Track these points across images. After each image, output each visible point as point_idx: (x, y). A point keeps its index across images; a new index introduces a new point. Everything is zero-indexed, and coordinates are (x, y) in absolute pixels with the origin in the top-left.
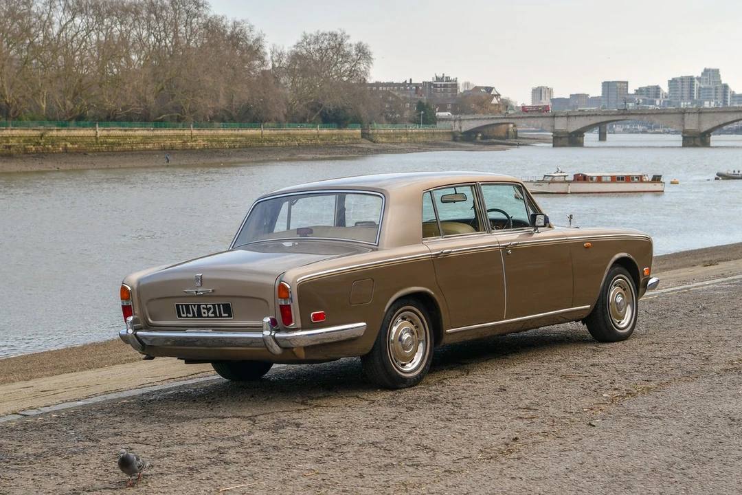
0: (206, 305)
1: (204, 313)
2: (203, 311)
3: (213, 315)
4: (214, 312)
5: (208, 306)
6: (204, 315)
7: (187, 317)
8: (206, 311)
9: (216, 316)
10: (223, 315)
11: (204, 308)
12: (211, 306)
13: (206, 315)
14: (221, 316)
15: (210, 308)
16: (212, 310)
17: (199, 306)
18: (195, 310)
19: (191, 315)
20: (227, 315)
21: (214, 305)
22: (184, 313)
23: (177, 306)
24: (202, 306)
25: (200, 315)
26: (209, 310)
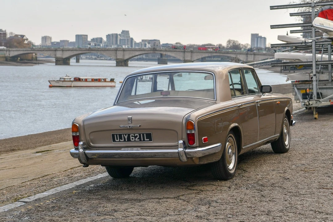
0: (134, 134)
1: (133, 139)
2: (131, 138)
3: (139, 140)
4: (140, 138)
5: (136, 135)
6: (131, 140)
7: (120, 141)
8: (134, 138)
9: (141, 140)
10: (146, 140)
11: (132, 136)
12: (138, 135)
13: (134, 140)
14: (144, 140)
15: (137, 136)
16: (138, 137)
17: (129, 135)
18: (126, 137)
19: (123, 140)
20: (148, 140)
21: (140, 135)
22: (117, 139)
23: (113, 135)
24: (131, 135)
25: (129, 140)
26: (136, 137)
